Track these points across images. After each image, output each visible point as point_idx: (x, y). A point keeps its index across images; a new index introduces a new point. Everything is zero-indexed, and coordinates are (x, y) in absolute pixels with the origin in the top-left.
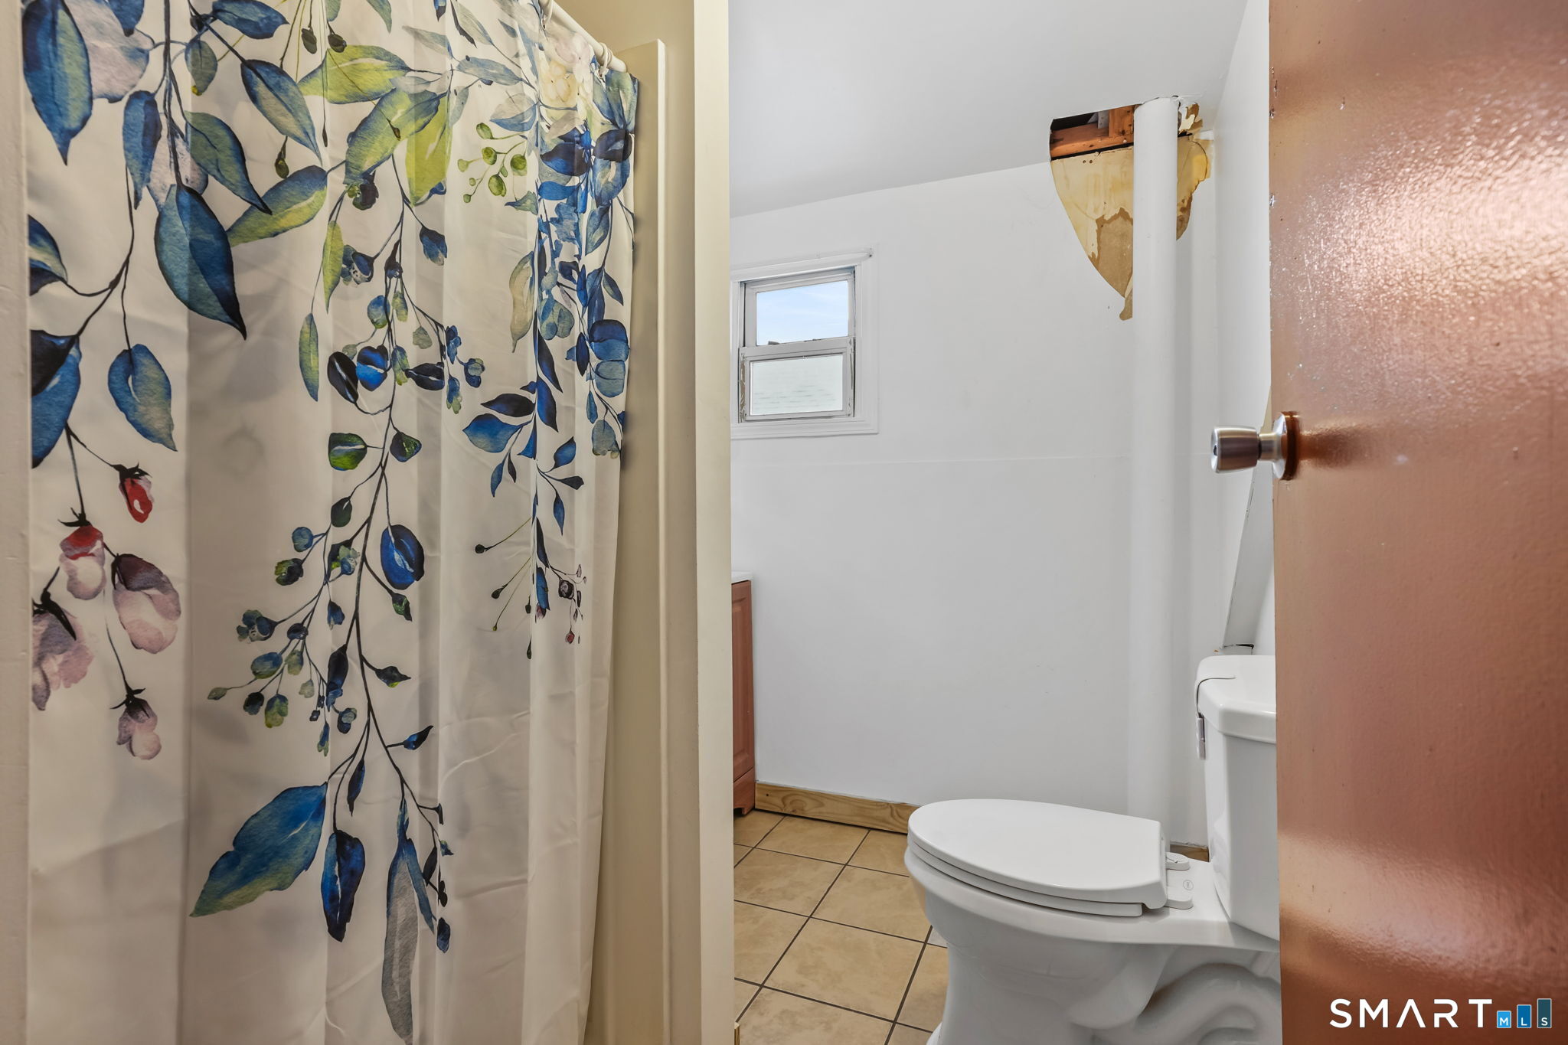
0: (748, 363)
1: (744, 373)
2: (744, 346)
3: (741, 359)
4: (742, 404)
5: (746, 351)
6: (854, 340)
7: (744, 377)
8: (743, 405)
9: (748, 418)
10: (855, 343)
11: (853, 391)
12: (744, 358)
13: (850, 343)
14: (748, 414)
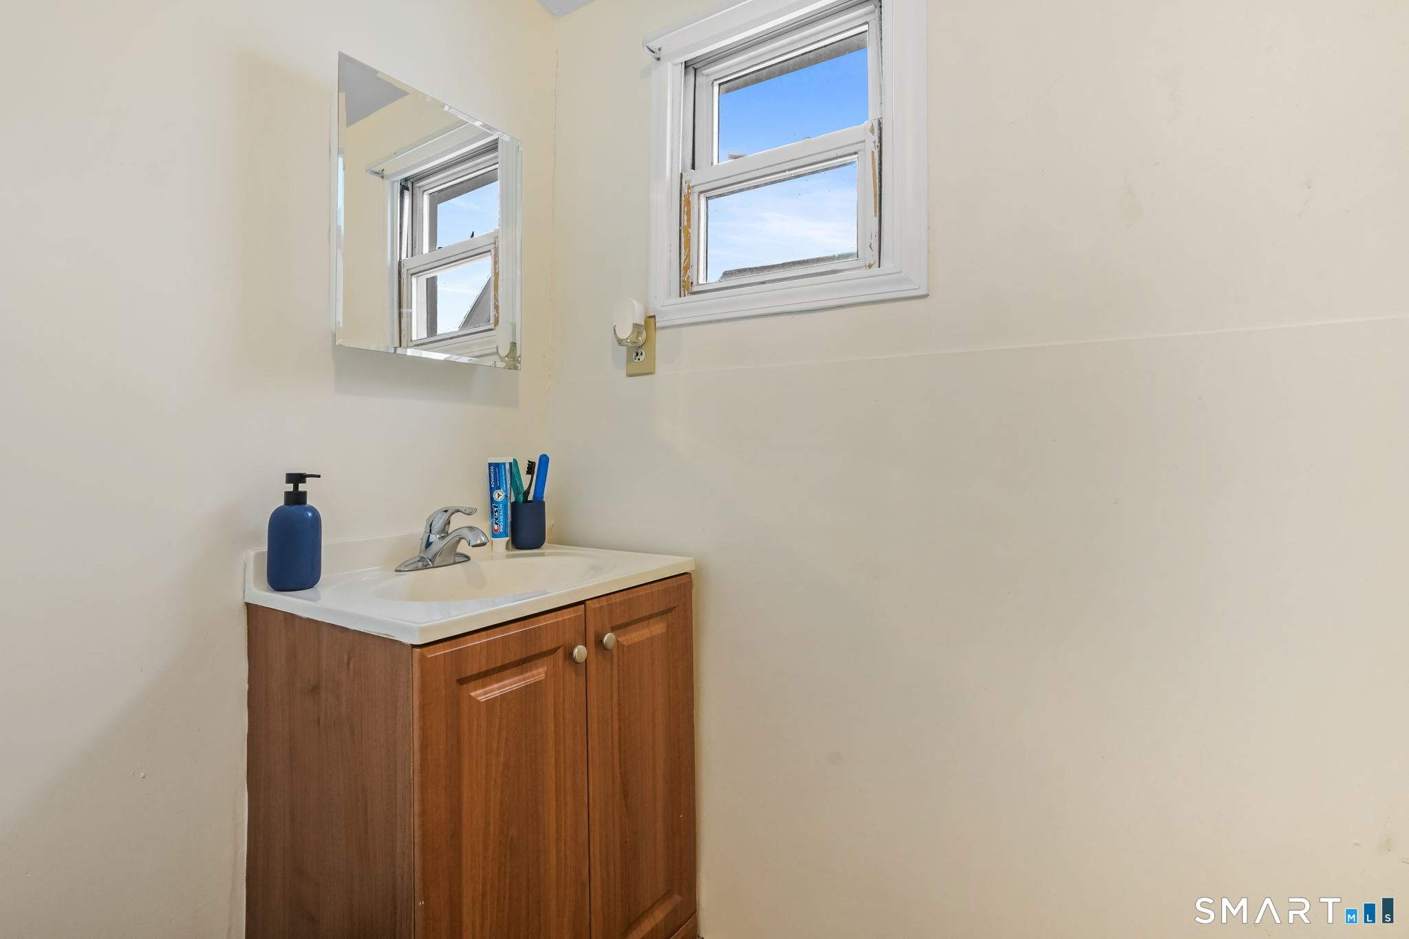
0: (696, 195)
1: (689, 214)
2: (693, 167)
3: (685, 190)
4: (685, 267)
5: (694, 178)
6: (880, 124)
7: (689, 220)
8: (687, 268)
9: (695, 289)
10: (880, 129)
11: (877, 219)
12: (689, 188)
13: (872, 131)
14: (695, 283)
